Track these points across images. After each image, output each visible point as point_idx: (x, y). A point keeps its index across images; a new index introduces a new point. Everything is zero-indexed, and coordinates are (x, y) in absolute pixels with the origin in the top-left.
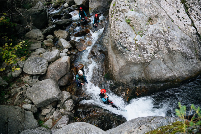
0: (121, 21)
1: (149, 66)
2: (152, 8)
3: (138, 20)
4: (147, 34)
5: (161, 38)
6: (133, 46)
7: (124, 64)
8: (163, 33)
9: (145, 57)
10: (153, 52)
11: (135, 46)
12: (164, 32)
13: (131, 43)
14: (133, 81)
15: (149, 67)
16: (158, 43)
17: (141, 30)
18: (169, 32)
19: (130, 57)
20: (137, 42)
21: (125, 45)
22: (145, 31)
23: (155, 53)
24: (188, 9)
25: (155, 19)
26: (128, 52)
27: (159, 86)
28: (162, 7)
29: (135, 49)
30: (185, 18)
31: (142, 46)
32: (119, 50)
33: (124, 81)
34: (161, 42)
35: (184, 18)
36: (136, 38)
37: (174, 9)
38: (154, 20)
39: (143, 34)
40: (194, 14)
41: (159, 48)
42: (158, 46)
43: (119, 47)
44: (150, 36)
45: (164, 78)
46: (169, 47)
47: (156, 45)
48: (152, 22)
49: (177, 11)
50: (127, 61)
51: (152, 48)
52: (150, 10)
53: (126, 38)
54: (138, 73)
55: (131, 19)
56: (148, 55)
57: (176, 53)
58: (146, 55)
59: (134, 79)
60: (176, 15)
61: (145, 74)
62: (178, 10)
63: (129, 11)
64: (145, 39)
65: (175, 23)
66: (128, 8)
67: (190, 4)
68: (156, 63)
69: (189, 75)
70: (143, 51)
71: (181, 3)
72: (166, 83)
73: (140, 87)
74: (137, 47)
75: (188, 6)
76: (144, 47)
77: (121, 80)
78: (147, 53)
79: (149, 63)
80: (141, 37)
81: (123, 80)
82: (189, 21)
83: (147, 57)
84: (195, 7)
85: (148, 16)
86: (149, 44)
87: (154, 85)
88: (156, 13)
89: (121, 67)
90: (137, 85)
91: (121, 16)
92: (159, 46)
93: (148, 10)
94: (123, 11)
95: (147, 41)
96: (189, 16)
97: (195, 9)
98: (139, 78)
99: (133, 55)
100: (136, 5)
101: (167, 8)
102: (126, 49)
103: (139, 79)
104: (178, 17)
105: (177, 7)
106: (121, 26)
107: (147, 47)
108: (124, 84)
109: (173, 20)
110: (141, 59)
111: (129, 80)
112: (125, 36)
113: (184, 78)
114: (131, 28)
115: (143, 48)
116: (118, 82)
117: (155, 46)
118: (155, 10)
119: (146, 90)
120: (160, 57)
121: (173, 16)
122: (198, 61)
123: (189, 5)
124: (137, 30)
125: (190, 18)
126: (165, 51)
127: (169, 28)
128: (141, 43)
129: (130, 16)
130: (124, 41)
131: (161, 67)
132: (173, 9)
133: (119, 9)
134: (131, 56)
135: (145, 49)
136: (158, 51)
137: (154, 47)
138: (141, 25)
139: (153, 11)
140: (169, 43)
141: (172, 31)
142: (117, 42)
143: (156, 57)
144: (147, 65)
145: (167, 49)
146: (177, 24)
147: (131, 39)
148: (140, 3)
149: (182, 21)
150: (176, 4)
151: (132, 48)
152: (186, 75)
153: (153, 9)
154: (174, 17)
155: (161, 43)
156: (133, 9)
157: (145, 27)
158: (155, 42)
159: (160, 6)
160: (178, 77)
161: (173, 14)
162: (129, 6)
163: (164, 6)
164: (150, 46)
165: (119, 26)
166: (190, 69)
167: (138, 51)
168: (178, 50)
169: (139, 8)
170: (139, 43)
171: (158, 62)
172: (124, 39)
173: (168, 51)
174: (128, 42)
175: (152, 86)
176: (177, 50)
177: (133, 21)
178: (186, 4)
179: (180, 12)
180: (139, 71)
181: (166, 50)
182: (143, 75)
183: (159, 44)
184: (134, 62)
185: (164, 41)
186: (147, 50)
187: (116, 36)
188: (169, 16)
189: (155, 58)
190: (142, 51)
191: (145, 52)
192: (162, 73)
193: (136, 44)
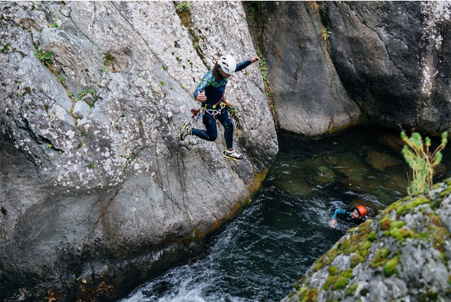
0: (21, 53)
1: (118, 199)
2: (112, 26)
3: (80, 57)
4: (109, 98)
5: (148, 110)
6: (71, 133)
7: (36, 201)
8: (151, 95)
9: (107, 168)
10: (129, 151)
11: (76, 136)
12: (154, 93)
13: (62, 124)
14: (67, 261)
15: (118, 201)
16: (141, 124)
17: (89, 85)
18: (165, 94)
19: (62, 172)
20: (80, 122)
21: (44, 132)
22: (100, 90)
23: (134, 156)
24: (198, 41)
25: (122, 59)
26: (52, 154)
27: (148, 263)
28: (136, 27)
29: (76, 145)
30: (194, 63)
31: (96, 132)
32: (21, 150)
33: (34, 265)
34: (148, 120)
35: (191, 63)
36: (75, 110)
37: (168, 39)
38: (118, 60)
39: (97, 98)
40: (212, 54)
41: (144, 140)
42: (142, 134)
43: (22, 138)
44: (117, 102)
45: (161, 233)
46: (170, 136)
47: (137, 129)
48: (115, 66)
49: (173, 44)
50: (48, 188)
51: (126, 138)
52: (108, 32)
53: (47, 107)
54: (82, 228)
55: (55, 50)
56: (116, 160)
57: (188, 152)
58: (109, 161)
59: (69, 254)
60: (173, 54)
61: (106, 226)
62: (176, 42)
63: (45, 26)
64: (104, 112)
65: (171, 73)
66: (42, 17)
67: (203, 31)
68: (137, 185)
69: (219, 216)
70: (101, 151)
71: (181, 24)
72: (167, 249)
73: (93, 275)
74: (82, 139)
75: (197, 34)
76: (104, 137)
77: (22, 262)
78: (112, 155)
79: (117, 189)
80: (92, 106)
81: (32, 262)
82: (203, 70)
83: (114, 168)
84: (212, 37)
85: (103, 48)
86: (117, 127)
87: (133, 261)
88: (125, 42)
89: (24, 212)
90: (79, 273)
91: (21, 40)
92: (145, 133)
93: (104, 31)
94: (26, 25)
95: (110, 119)
96: (202, 57)
97: (213, 43)
98: (86, 246)
99: (69, 163)
100: (65, 12)
101: (148, 33)
102: (45, 146)
103: (86, 249)
104: (177, 59)
105: (174, 33)
106: (26, 69)
107: (111, 135)
108: (35, 275)
109: (167, 65)
110: (96, 176)
111: (51, 260)
112: (43, 101)
113: (209, 225)
114: (55, 78)
115: (102, 140)
116: (13, 273)
117: (135, 132)
118: (120, 34)
119: (111, 283)
120: (147, 167)
121: (166, 55)
122: (234, 175)
123: (200, 32)
124: (75, 85)
125: (205, 64)
126: (161, 148)
127: (162, 83)
128: (94, 123)
129: (52, 40)
130: (41, 117)
131: (151, 200)
132: (164, 37)
133: (10, 15)
134: (66, 169)
135: (106, 144)
136: (142, 149)
137: (132, 137)
138: (87, 70)
139: (116, 35)
140: (169, 123)
141: (170, 92)
142: (13, 123)
143: (137, 167)
144: (111, 197)
145: (166, 143)
146: (177, 78)
147: (60, 113)
148: (78, 8)
149: (189, 70)
150: (170, 26)
151: (68, 142)
152: (213, 215)
153: (116, 30)
154: (167, 58)
155: (150, 124)
156: (59, 23)
157: (98, 76)
158: (134, 120)
159: (132, 25)
160: (195, 223)
161: (165, 50)
162: (43, 13)
163: (140, 26)
164: (120, 133)
165: (17, 69)
166: (219, 197)
167: (86, 150)
168: (193, 144)
169: (76, 21)
170: (88, 126)
171: (142, 184)
172: (40, 110)
173: (169, 148)
174: (53, 122)
175: (127, 267)
176: (190, 143)
177: (63, 58)
178: (192, 28)
179: (182, 46)
180: (88, 222)
181: (162, 145)
182: (99, 233)
183: (144, 127)
184: (74, 188)
185: (156, 118)
186: (112, 145)
187: (9, 101)
188: (155, 55)
189: (134, 172)
190: (98, 149)
191: (107, 154)
192: (155, 217)
193: (78, 128)
